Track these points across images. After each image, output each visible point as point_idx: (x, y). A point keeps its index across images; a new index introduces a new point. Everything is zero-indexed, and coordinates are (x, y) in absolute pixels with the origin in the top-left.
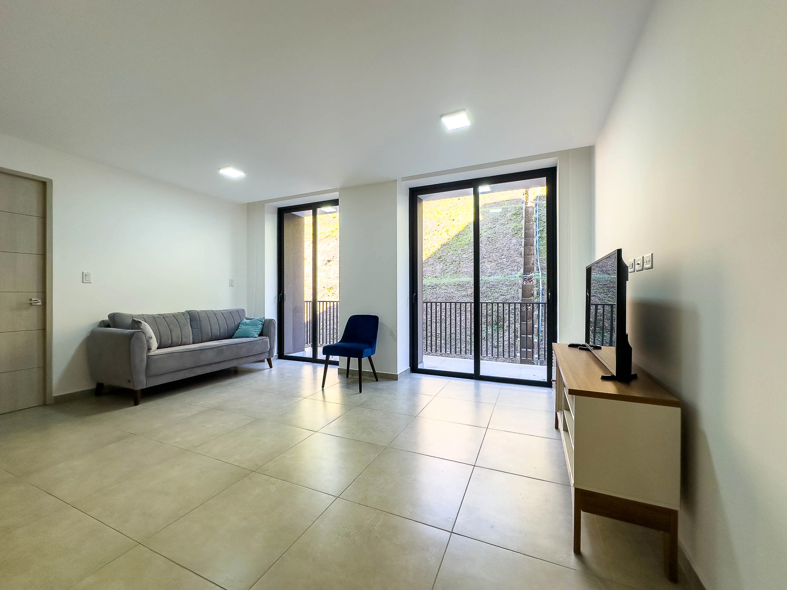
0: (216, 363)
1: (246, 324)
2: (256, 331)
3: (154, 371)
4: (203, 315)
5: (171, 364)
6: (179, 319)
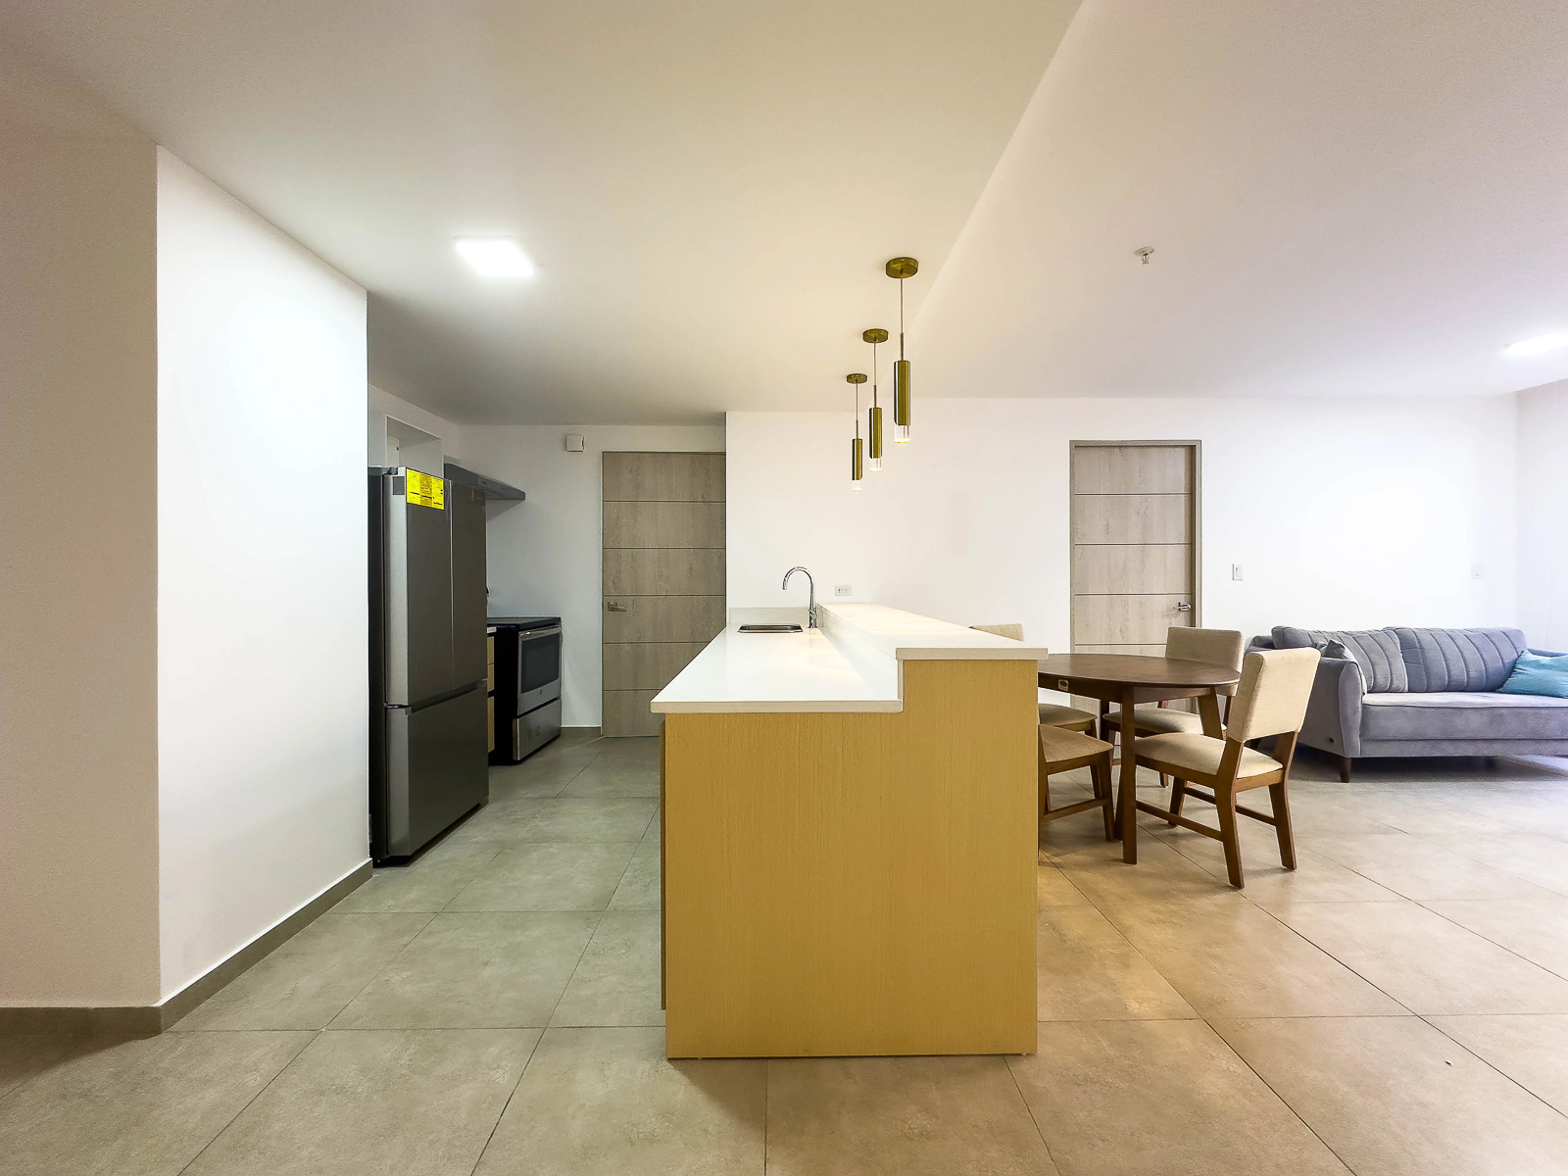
0: (1484, 740)
3: (1374, 732)
4: (1426, 639)
5: (1402, 726)
6: (1383, 642)
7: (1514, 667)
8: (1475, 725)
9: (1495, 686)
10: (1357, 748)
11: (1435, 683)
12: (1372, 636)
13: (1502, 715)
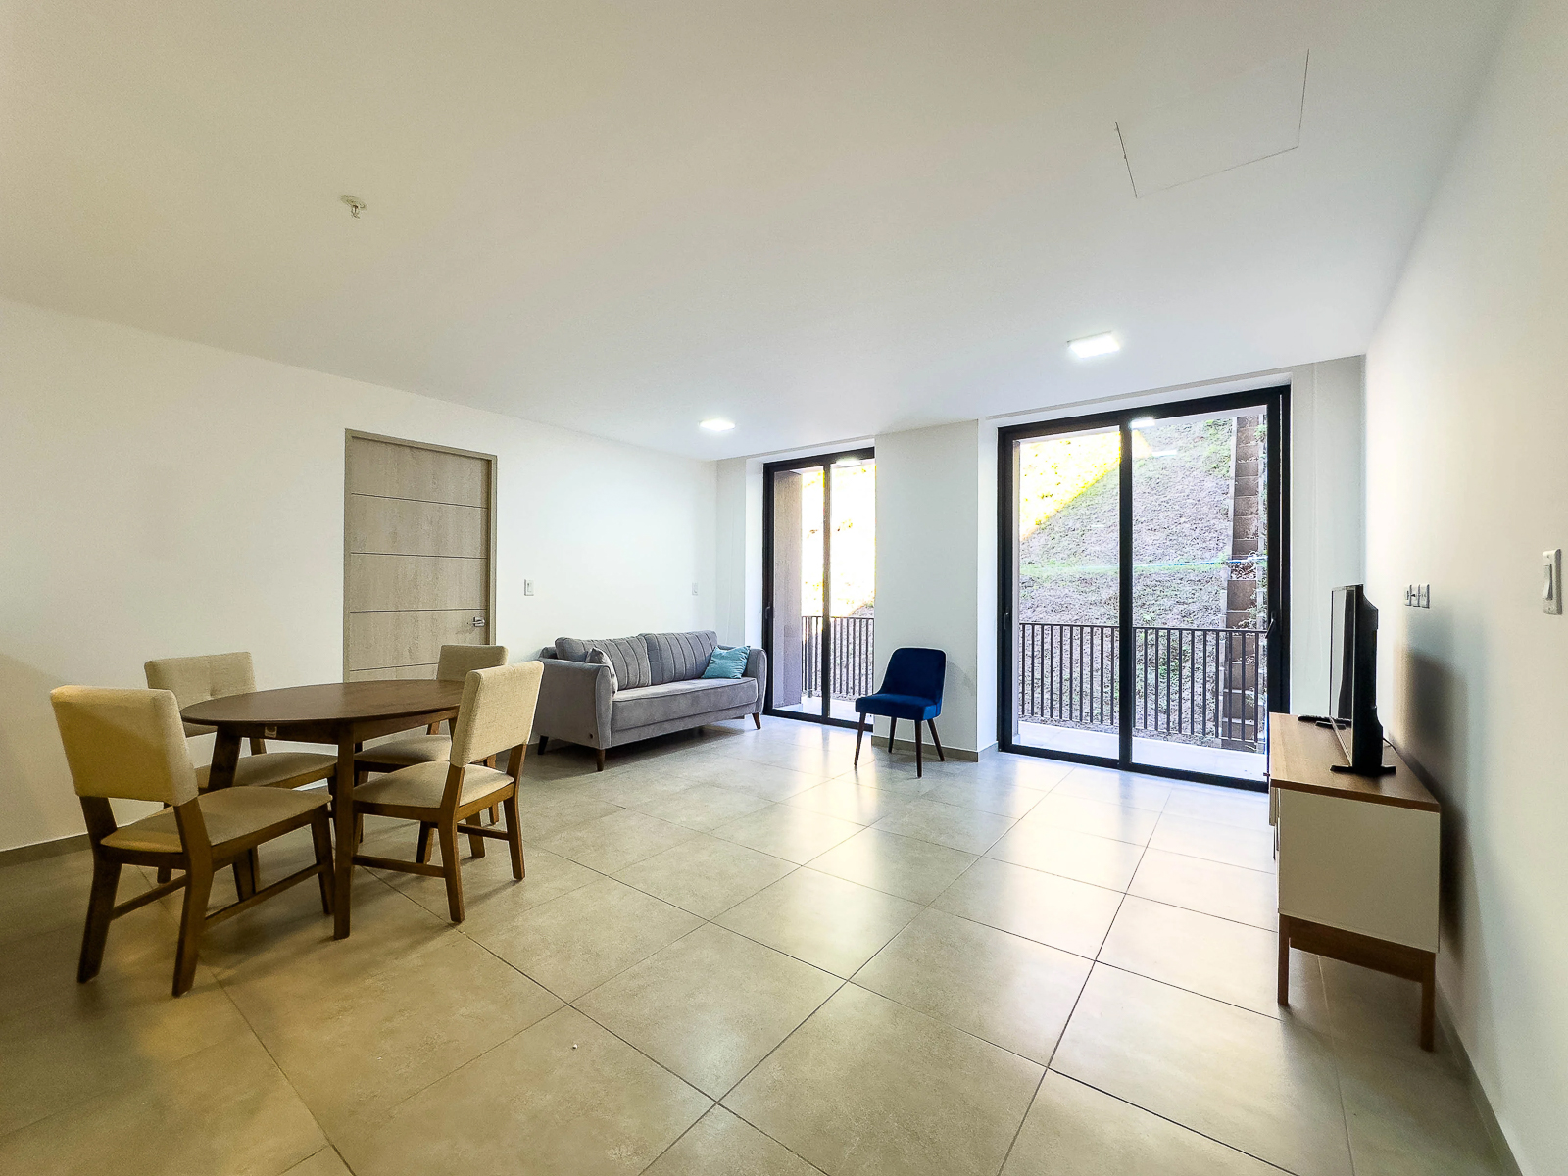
0: (689, 717)
1: (722, 657)
2: (737, 668)
3: (620, 724)
4: (663, 641)
5: (638, 716)
6: (635, 647)
7: (710, 659)
8: (682, 707)
9: (699, 676)
10: (608, 740)
11: (667, 676)
12: (628, 641)
13: (698, 696)
